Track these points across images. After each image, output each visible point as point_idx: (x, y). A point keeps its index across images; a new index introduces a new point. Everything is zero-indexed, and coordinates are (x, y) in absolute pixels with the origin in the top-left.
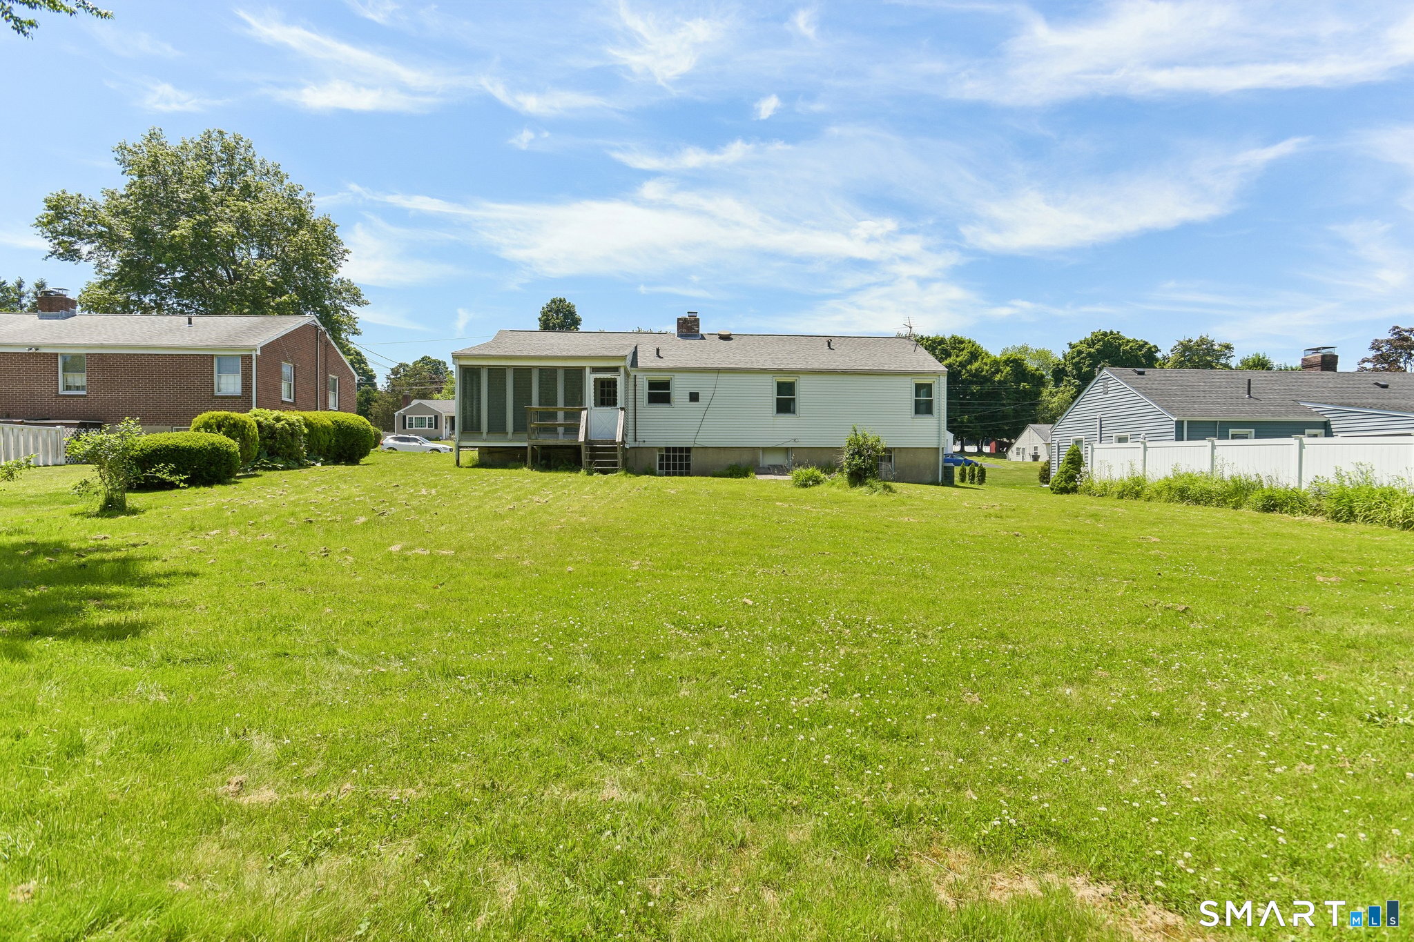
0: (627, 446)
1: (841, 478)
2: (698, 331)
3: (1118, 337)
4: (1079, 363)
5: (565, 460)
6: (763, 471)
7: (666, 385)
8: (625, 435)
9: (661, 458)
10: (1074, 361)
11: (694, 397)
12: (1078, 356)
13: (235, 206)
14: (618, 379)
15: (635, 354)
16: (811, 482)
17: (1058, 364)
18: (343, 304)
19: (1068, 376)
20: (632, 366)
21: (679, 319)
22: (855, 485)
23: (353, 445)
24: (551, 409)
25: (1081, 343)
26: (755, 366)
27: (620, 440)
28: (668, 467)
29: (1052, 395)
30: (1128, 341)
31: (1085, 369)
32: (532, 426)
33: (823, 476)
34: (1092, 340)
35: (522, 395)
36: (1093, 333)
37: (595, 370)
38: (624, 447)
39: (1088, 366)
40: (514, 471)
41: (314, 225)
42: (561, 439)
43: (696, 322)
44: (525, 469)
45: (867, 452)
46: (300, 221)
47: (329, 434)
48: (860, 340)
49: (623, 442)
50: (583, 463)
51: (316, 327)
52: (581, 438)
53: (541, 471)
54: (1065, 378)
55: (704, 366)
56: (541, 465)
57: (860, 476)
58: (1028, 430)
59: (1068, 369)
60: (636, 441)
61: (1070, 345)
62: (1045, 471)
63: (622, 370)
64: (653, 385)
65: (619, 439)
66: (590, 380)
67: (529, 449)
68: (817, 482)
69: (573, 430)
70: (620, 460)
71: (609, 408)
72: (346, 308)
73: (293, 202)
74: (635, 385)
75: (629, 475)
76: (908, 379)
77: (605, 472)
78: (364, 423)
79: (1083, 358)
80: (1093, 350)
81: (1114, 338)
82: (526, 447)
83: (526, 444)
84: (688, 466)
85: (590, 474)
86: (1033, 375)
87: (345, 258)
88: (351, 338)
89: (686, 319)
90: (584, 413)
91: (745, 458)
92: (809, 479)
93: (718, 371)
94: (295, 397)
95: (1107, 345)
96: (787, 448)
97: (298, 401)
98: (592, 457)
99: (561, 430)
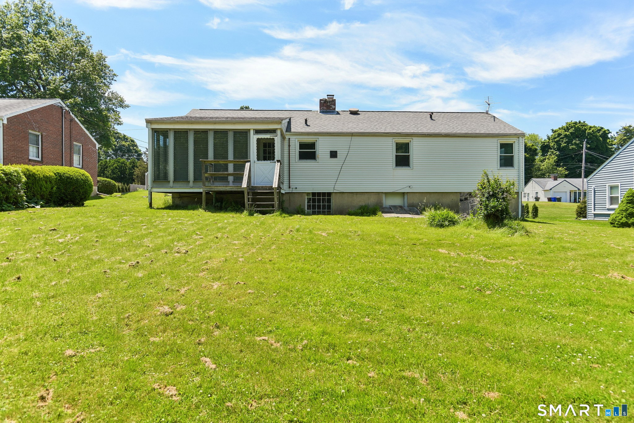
0: (283, 192)
1: (478, 220)
2: (335, 108)
3: (584, 125)
4: (559, 141)
5: (233, 203)
6: (386, 210)
7: (312, 145)
8: (280, 182)
9: (309, 200)
10: (556, 140)
11: (334, 154)
12: (558, 137)
13: (39, 42)
14: (276, 138)
15: (289, 123)
16: (447, 223)
17: (545, 143)
18: (114, 107)
19: (551, 149)
20: (287, 131)
21: (321, 100)
22: (494, 227)
23: (73, 191)
24: (222, 162)
25: (560, 129)
26: (379, 131)
27: (277, 186)
28: (314, 207)
29: (542, 161)
30: (591, 127)
31: (563, 145)
32: (206, 175)
33: (456, 217)
34: (567, 127)
35: (201, 151)
36: (567, 123)
37: (257, 132)
38: (280, 192)
39: (565, 143)
40: (191, 212)
41: (92, 56)
42: (230, 187)
43: (333, 102)
44: (200, 210)
45: (502, 195)
46: (83, 54)
47: (51, 182)
48: (451, 114)
49: (279, 187)
50: (246, 205)
51: (61, 107)
52: (244, 185)
53: (212, 212)
54: (550, 150)
55: (341, 131)
56: (215, 207)
57: (497, 217)
58: (531, 182)
59: (552, 144)
60: (290, 188)
61: (553, 130)
62: (581, 208)
63: (279, 132)
64: (302, 146)
65: (275, 185)
66: (253, 139)
67: (204, 194)
68: (453, 222)
69: (239, 179)
70: (276, 203)
71: (269, 162)
72: (115, 109)
73: (78, 42)
74: (289, 146)
75: (284, 215)
76: (495, 140)
77: (263, 213)
78: (83, 175)
79: (563, 138)
80: (568, 133)
81: (581, 125)
82: (201, 193)
83: (201, 190)
84: (329, 207)
85: (251, 214)
86: (530, 149)
87: (114, 79)
88: (116, 127)
89: (326, 100)
90: (248, 165)
91: (372, 201)
92: (445, 219)
93: (352, 135)
94: (42, 157)
95: (577, 129)
96: (404, 193)
97: (45, 160)
98: (254, 200)
99: (231, 178)
